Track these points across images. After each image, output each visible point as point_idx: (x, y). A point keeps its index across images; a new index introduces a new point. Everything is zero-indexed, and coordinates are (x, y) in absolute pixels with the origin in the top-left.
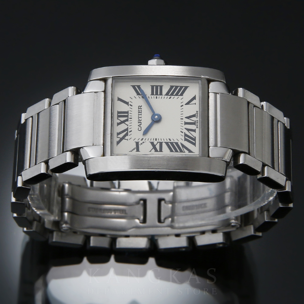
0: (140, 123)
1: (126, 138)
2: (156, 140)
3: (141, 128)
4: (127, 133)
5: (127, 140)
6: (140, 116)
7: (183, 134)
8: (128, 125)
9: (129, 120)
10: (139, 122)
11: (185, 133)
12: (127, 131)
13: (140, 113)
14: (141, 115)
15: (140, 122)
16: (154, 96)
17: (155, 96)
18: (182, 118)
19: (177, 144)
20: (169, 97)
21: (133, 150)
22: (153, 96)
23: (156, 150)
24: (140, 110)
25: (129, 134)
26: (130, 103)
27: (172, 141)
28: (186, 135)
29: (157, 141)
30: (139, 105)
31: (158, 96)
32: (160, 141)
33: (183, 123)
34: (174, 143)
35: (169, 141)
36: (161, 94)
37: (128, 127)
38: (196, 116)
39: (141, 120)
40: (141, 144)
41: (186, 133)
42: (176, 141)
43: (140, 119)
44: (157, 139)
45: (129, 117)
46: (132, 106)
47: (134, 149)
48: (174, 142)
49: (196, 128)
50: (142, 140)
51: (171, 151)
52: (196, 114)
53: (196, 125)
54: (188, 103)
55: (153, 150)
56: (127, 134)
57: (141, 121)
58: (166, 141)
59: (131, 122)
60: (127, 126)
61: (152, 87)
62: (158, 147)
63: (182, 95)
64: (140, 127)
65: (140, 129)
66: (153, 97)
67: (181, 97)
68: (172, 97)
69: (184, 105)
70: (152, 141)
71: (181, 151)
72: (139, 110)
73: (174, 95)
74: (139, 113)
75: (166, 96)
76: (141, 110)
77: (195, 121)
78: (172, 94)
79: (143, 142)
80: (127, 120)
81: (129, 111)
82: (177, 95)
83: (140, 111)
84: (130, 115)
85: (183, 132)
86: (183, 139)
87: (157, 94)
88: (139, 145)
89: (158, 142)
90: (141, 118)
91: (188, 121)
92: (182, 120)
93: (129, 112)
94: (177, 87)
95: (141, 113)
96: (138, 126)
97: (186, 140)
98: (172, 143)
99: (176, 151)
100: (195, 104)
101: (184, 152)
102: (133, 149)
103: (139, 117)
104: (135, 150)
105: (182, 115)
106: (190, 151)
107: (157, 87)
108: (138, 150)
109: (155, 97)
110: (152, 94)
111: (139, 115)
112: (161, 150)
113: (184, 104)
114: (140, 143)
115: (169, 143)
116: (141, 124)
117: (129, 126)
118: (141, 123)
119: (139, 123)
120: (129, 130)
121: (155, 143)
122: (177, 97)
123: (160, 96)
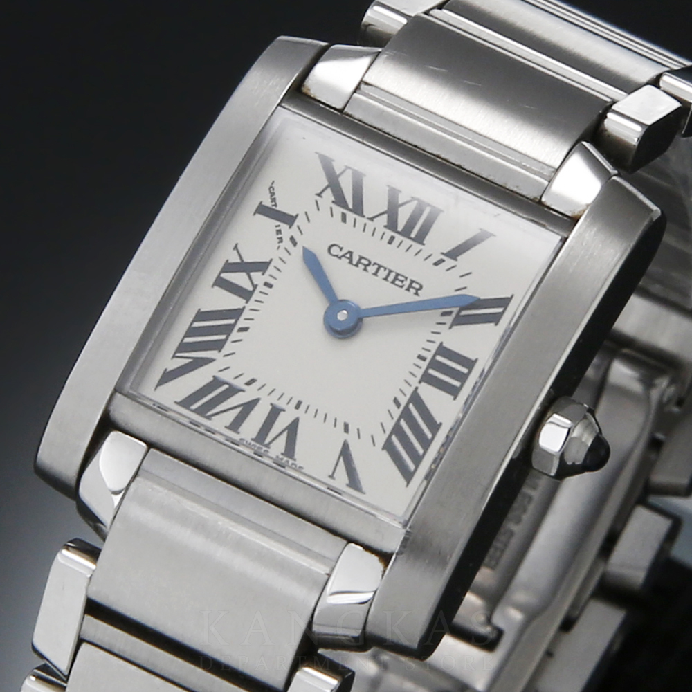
0: (359, 262)
1: (329, 195)
2: (268, 285)
3: (337, 256)
4: (345, 205)
5: (319, 195)
6: (382, 273)
7: (239, 383)
8: (371, 219)
9: (389, 233)
10: (363, 261)
11: (243, 391)
12: (351, 206)
13: (396, 278)
14: (386, 279)
15: (363, 263)
16: (433, 351)
17: (429, 356)
18: (303, 407)
19: (218, 346)
20: (403, 401)
21: (272, 194)
22: (434, 347)
23: (229, 267)
24: (407, 283)
25: (338, 210)
26: (449, 262)
27: (235, 335)
28: (232, 391)
29: (261, 288)
30: (424, 288)
31: (424, 365)
32: (256, 296)
33: (281, 404)
34: (223, 337)
35: (241, 324)
36: (427, 378)
37: (364, 216)
38: (286, 459)
39: (365, 270)
40: (279, 232)
41: (241, 393)
42: (228, 348)
43: (372, 269)
44: (266, 289)
45: (398, 238)
46: (436, 264)
47: (274, 200)
48: (227, 339)
49: (241, 436)
50: (292, 239)
51: (201, 316)
52: (291, 462)
53: (253, 443)
54: (345, 452)
55: (235, 259)
56: (340, 200)
57: (361, 267)
58: (246, 314)
59: (378, 234)
60: (370, 216)
61: (470, 364)
62: (239, 279)
63: (388, 446)
64: (344, 256)
65: (335, 250)
66: (429, 346)
67: (381, 439)
68: (397, 413)
69: (345, 436)
70: (271, 270)
71: (183, 347)
72: (406, 278)
73: (399, 421)
74: (398, 275)
75: (409, 391)
76: (401, 287)
77: (268, 446)
78: (406, 414)
79: (281, 240)
80: (392, 225)
81: (420, 247)
82: (397, 430)
83: (402, 281)
84: (407, 242)
85: (248, 384)
86: (224, 376)
87: (434, 364)
88: (278, 223)
89: (255, 287)
90: (375, 274)
91: (282, 422)
92: (294, 403)
93: (416, 247)
94: (426, 444)
95: (393, 282)
96: (351, 253)
97: (216, 383)
98: (228, 330)
99: (191, 332)
100: (331, 477)
101: (174, 356)
102: (276, 196)
103: (380, 267)
104: (268, 203)
105: (312, 411)
106: (168, 376)
107: (463, 378)
108: (262, 210)
109: (424, 354)
110: (442, 350)
111: (390, 271)
112: (220, 283)
113: (351, 438)
114: (284, 227)
115: (232, 321)
116: (351, 262)
117: (369, 222)
118: (357, 265)
119: (361, 258)
120: (351, 216)
121: (256, 276)
122: (389, 426)
123: (419, 373)
